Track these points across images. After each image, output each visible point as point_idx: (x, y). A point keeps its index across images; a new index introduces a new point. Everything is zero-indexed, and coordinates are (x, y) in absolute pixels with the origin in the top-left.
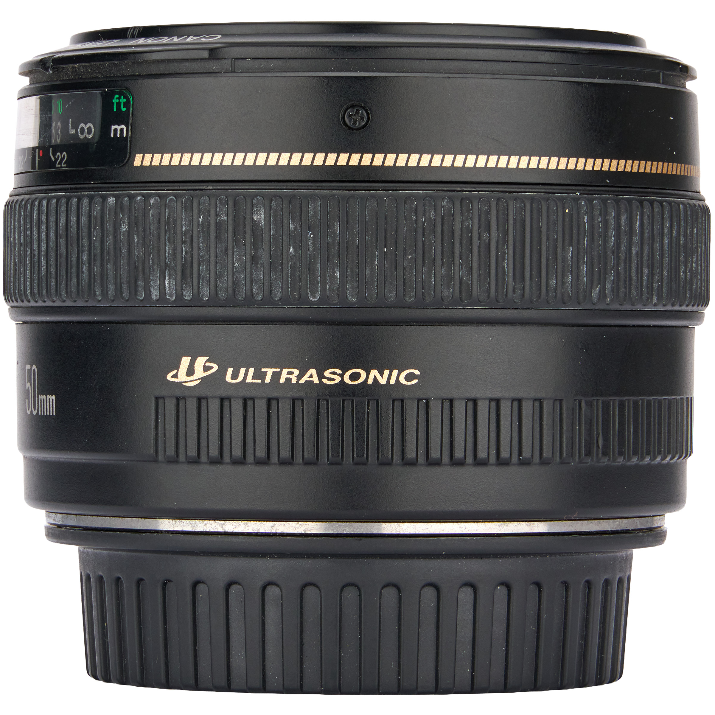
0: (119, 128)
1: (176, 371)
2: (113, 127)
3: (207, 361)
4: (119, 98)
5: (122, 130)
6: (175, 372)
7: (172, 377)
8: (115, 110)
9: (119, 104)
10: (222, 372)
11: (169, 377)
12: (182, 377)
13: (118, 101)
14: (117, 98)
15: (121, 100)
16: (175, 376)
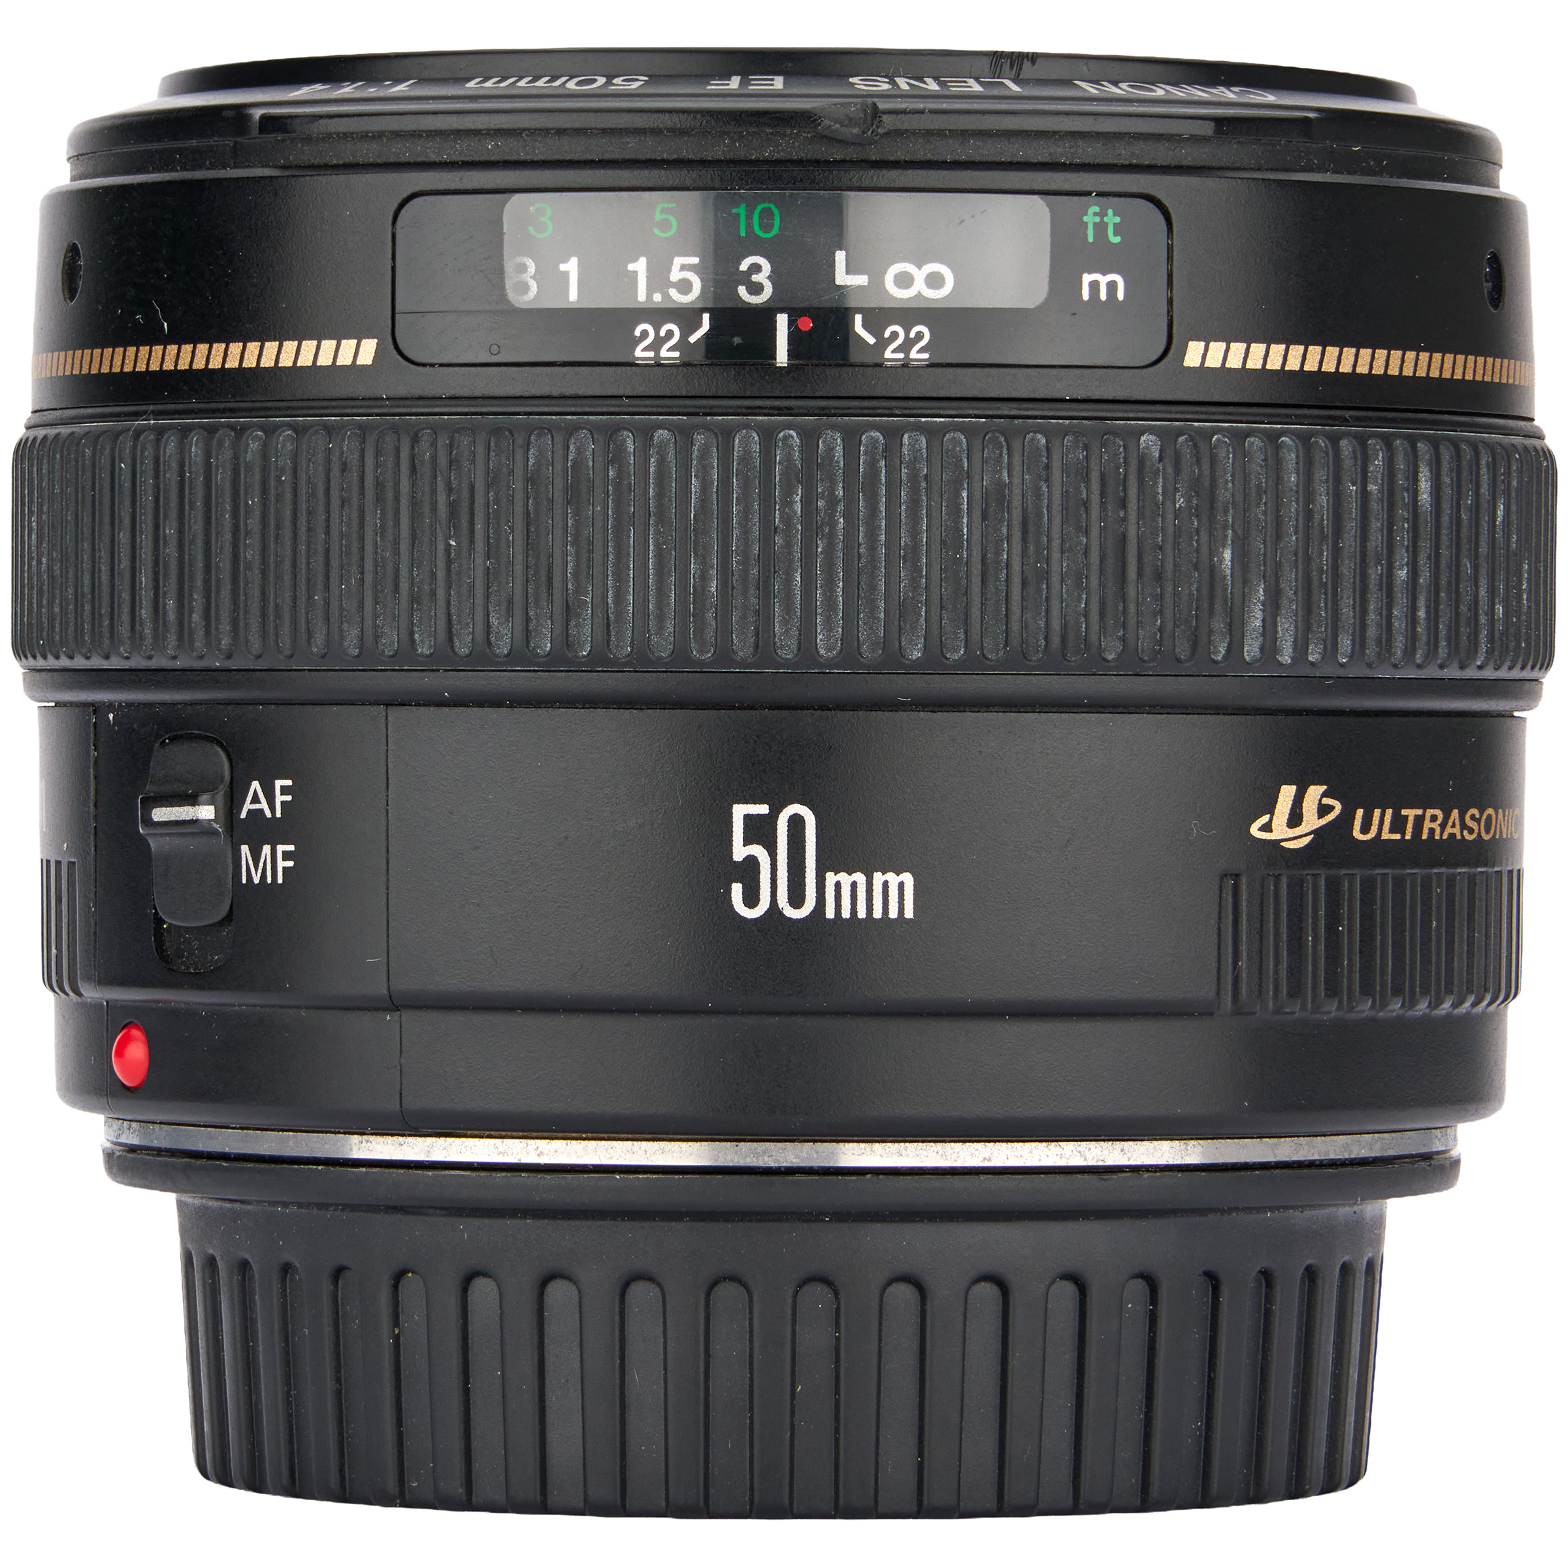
0: (1103, 280)
1: (1268, 816)
2: (1087, 278)
3: (1324, 795)
4: (1103, 214)
5: (1112, 286)
6: (1265, 819)
7: (1261, 829)
8: (1091, 239)
9: (1101, 228)
10: (1346, 819)
11: (1254, 830)
12: (1280, 830)
13: (1097, 219)
14: (1095, 214)
15: (1106, 219)
16: (1267, 828)
